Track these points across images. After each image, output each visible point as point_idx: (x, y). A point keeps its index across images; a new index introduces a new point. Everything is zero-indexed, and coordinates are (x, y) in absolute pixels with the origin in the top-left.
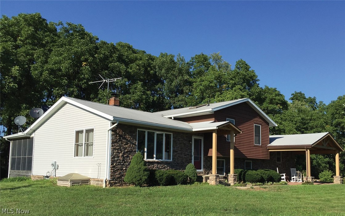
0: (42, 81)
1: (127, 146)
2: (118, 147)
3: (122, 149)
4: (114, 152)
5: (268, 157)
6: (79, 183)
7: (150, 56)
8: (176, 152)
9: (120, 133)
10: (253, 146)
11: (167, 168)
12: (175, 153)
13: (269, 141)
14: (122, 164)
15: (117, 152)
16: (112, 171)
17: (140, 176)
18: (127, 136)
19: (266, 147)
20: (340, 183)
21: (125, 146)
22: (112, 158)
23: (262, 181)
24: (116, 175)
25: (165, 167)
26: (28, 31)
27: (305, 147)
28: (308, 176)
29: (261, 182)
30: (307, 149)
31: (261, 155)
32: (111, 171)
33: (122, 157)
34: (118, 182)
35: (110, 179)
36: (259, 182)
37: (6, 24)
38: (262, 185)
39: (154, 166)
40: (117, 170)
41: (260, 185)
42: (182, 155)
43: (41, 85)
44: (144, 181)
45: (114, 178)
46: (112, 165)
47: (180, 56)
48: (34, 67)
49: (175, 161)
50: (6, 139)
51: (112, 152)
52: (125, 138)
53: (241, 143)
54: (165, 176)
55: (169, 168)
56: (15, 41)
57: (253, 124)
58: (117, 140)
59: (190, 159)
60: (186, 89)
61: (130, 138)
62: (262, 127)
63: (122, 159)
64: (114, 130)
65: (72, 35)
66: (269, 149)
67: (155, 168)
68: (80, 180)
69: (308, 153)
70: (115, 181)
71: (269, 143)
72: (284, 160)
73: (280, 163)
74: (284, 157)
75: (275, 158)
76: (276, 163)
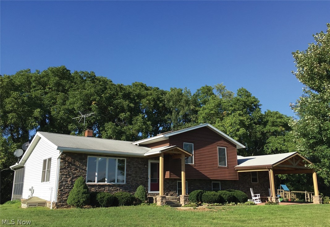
0: (59, 120)
1: (76, 171)
2: (66, 173)
3: (71, 174)
4: (62, 178)
5: (236, 178)
6: (36, 205)
7: (162, 92)
8: (130, 175)
9: (70, 161)
10: (217, 167)
11: (120, 190)
12: (129, 177)
13: (237, 163)
14: (70, 188)
15: (65, 177)
16: (60, 194)
17: (78, 198)
18: (77, 163)
19: (233, 168)
20: (319, 203)
21: (74, 172)
22: (60, 183)
23: (221, 201)
24: (63, 198)
25: (117, 190)
26: (54, 80)
27: (267, 168)
28: (272, 196)
29: (219, 203)
30: (269, 169)
31: (227, 176)
32: (58, 195)
33: (71, 182)
34: (65, 204)
35: (56, 202)
36: (217, 203)
37: (38, 76)
38: (221, 206)
39: (105, 189)
40: (65, 193)
41: (217, 206)
42: (137, 178)
43: (58, 122)
44: (82, 203)
45: (61, 201)
46: (59, 188)
47: (186, 89)
48: (53, 108)
49: (128, 184)
50: (11, 169)
51: (60, 177)
52: (74, 165)
53: (202, 165)
54: (106, 198)
55: (122, 190)
56: (45, 89)
57: (217, 147)
58: (66, 167)
59: (145, 182)
60: (193, 117)
61: (80, 164)
62: (227, 149)
63: (70, 183)
64: (63, 158)
65: (86, 80)
66: (237, 170)
67: (107, 190)
68: (37, 203)
69: (271, 173)
70: (62, 204)
71: (237, 164)
72: (261, 180)
73: (257, 184)
74: (261, 177)
75: (250, 179)
76: (252, 183)
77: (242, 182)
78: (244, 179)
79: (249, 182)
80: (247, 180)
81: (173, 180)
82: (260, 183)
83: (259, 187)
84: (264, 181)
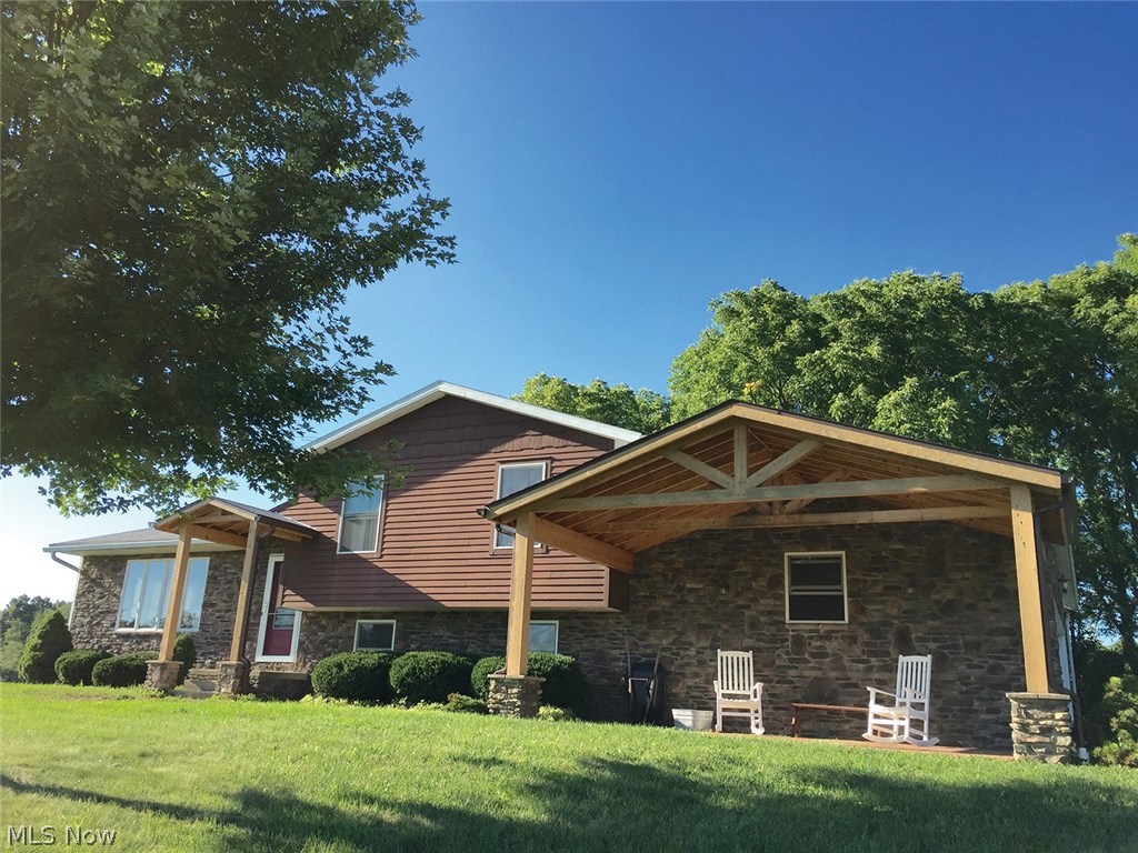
1: (101, 601)
3: (91, 608)
9: (94, 576)
12: (210, 610)
18: (106, 581)
49: (205, 631)
53: (414, 551)
57: (497, 468)
58: (85, 592)
61: (111, 583)
62: (550, 469)
64: (83, 570)
72: (878, 607)
73: (833, 628)
74: (879, 589)
75: (772, 602)
76: (787, 627)
77: (705, 621)
78: (723, 602)
79: (763, 619)
80: (748, 607)
81: (341, 618)
82: (862, 624)
83: (857, 650)
84: (904, 612)
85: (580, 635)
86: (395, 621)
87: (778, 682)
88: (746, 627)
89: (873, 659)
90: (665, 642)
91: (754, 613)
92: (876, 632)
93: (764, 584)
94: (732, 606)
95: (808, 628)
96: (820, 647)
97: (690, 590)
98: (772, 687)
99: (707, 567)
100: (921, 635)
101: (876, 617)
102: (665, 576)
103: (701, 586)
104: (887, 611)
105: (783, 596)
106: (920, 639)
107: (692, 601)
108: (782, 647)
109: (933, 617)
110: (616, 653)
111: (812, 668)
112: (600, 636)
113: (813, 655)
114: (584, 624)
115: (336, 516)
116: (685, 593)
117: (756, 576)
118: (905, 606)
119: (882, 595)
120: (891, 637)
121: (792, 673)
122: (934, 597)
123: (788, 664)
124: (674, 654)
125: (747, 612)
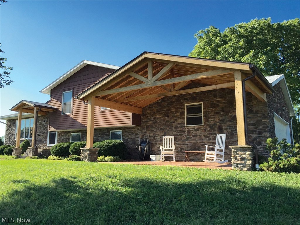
1: (11, 132)
2: (8, 133)
9: (9, 125)
14: (8, 143)
15: (7, 136)
33: (9, 139)
42: (40, 133)
53: (80, 112)
61: (13, 127)
72: (212, 119)
73: (199, 127)
74: (213, 113)
75: (181, 120)
76: (185, 127)
77: (162, 127)
78: (167, 121)
79: (178, 126)
80: (174, 122)
81: (67, 133)
82: (208, 125)
83: (206, 133)
84: (221, 120)
85: (128, 134)
86: (80, 133)
87: (183, 145)
88: (174, 128)
89: (211, 136)
90: (151, 135)
91: (176, 124)
92: (211, 127)
93: (179, 115)
94: (170, 122)
95: (192, 127)
96: (195, 133)
97: (158, 118)
98: (181, 146)
99: (162, 111)
100: (226, 127)
101: (212, 122)
102: (151, 114)
103: (161, 117)
104: (215, 120)
105: (185, 118)
106: (225, 129)
107: (158, 121)
108: (184, 134)
109: (230, 121)
110: (137, 139)
111: (193, 140)
112: (133, 134)
113: (193, 136)
114: (129, 130)
115: (61, 103)
116: (156, 119)
117: (176, 112)
118: (221, 118)
119: (213, 115)
120: (216, 129)
121: (187, 142)
122: (230, 115)
123: (186, 139)
124: (154, 138)
125: (174, 124)
